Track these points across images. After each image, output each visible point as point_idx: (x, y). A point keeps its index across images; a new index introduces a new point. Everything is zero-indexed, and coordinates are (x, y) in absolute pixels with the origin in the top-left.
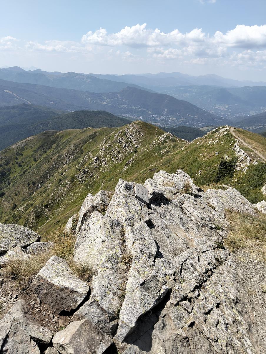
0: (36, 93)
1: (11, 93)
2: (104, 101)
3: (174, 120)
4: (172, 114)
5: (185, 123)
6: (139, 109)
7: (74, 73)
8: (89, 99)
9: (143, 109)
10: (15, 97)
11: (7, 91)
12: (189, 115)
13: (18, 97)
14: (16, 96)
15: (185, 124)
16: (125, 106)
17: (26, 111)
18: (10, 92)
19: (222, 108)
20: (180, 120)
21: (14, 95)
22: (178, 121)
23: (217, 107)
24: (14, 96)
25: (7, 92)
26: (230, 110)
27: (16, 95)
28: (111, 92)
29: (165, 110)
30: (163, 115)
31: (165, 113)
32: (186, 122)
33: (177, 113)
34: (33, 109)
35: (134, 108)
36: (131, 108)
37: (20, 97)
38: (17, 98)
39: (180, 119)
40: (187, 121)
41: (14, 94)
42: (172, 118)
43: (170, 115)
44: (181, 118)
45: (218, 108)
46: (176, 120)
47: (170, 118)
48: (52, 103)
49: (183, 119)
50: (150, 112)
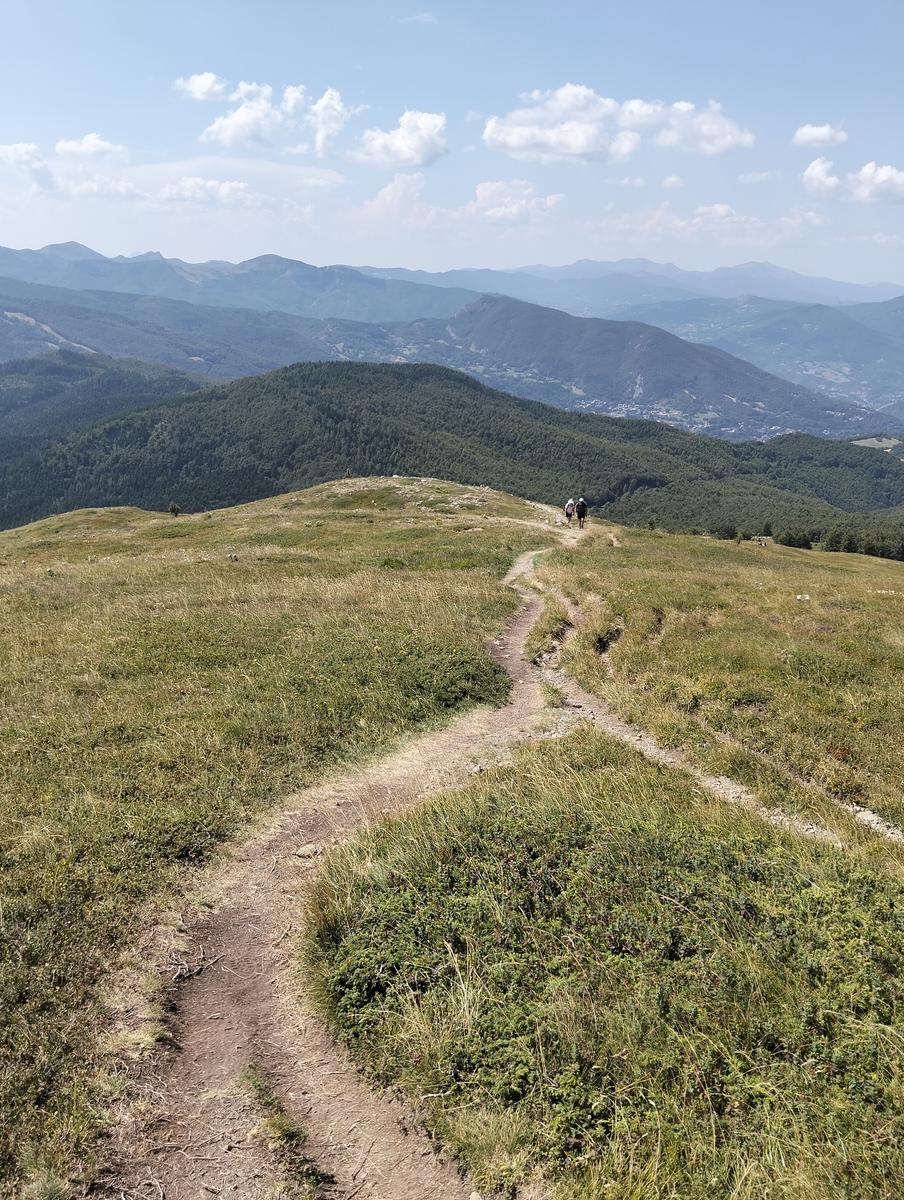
0: (132, 324)
1: (32, 321)
2: (396, 354)
3: (675, 420)
4: (667, 396)
5: (723, 429)
6: (535, 381)
7: (279, 259)
8: (340, 346)
9: (550, 380)
10: (48, 338)
11: (18, 316)
12: (734, 400)
13: (57, 335)
14: (53, 333)
15: (721, 434)
16: (480, 369)
17: (68, 381)
18: (27, 319)
19: (828, 375)
20: (702, 417)
21: (42, 330)
22: (693, 423)
23: (812, 372)
24: (46, 332)
25: (16, 320)
26: (865, 382)
27: (52, 329)
28: (421, 320)
29: (639, 380)
30: (629, 400)
31: (639, 391)
32: (728, 423)
33: (687, 392)
34: (101, 371)
35: (515, 375)
36: (502, 377)
37: (67, 338)
38: (56, 343)
39: (699, 414)
40: (728, 421)
41: (46, 328)
42: (667, 411)
43: (659, 398)
44: (705, 411)
45: (816, 373)
46: (686, 417)
47: (660, 410)
48: (196, 359)
49: (711, 415)
50: (578, 392)
